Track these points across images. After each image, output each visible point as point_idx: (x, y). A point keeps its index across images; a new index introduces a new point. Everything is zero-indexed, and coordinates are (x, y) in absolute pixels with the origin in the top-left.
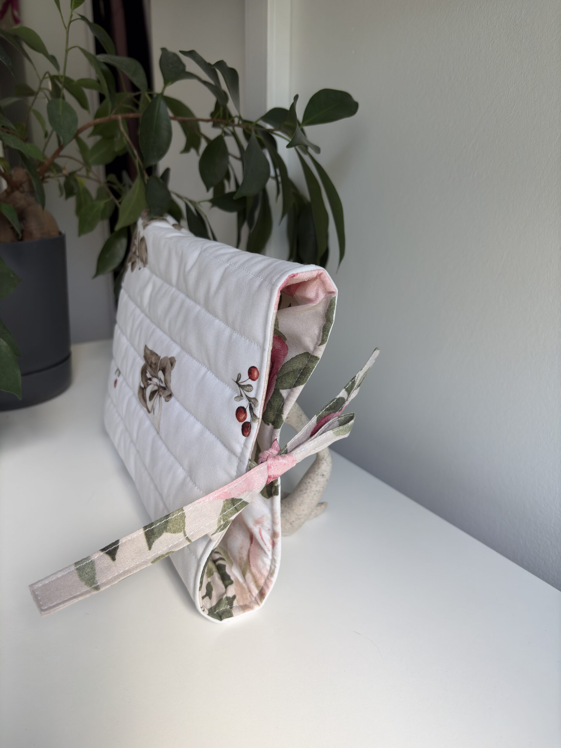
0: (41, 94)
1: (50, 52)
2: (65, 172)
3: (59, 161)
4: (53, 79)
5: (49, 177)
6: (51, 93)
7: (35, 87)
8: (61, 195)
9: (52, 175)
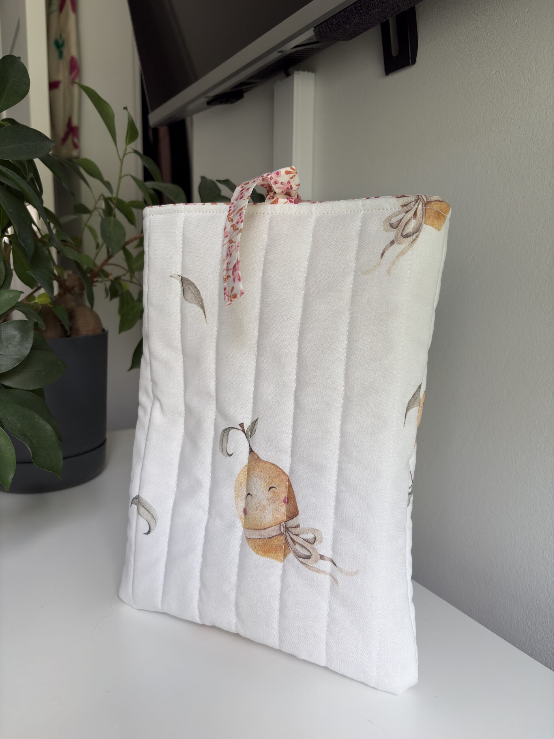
0: (95, 213)
1: (106, 178)
2: (111, 278)
3: (107, 268)
4: (107, 200)
5: (97, 281)
6: (104, 211)
7: (90, 207)
8: (107, 296)
9: (100, 279)
